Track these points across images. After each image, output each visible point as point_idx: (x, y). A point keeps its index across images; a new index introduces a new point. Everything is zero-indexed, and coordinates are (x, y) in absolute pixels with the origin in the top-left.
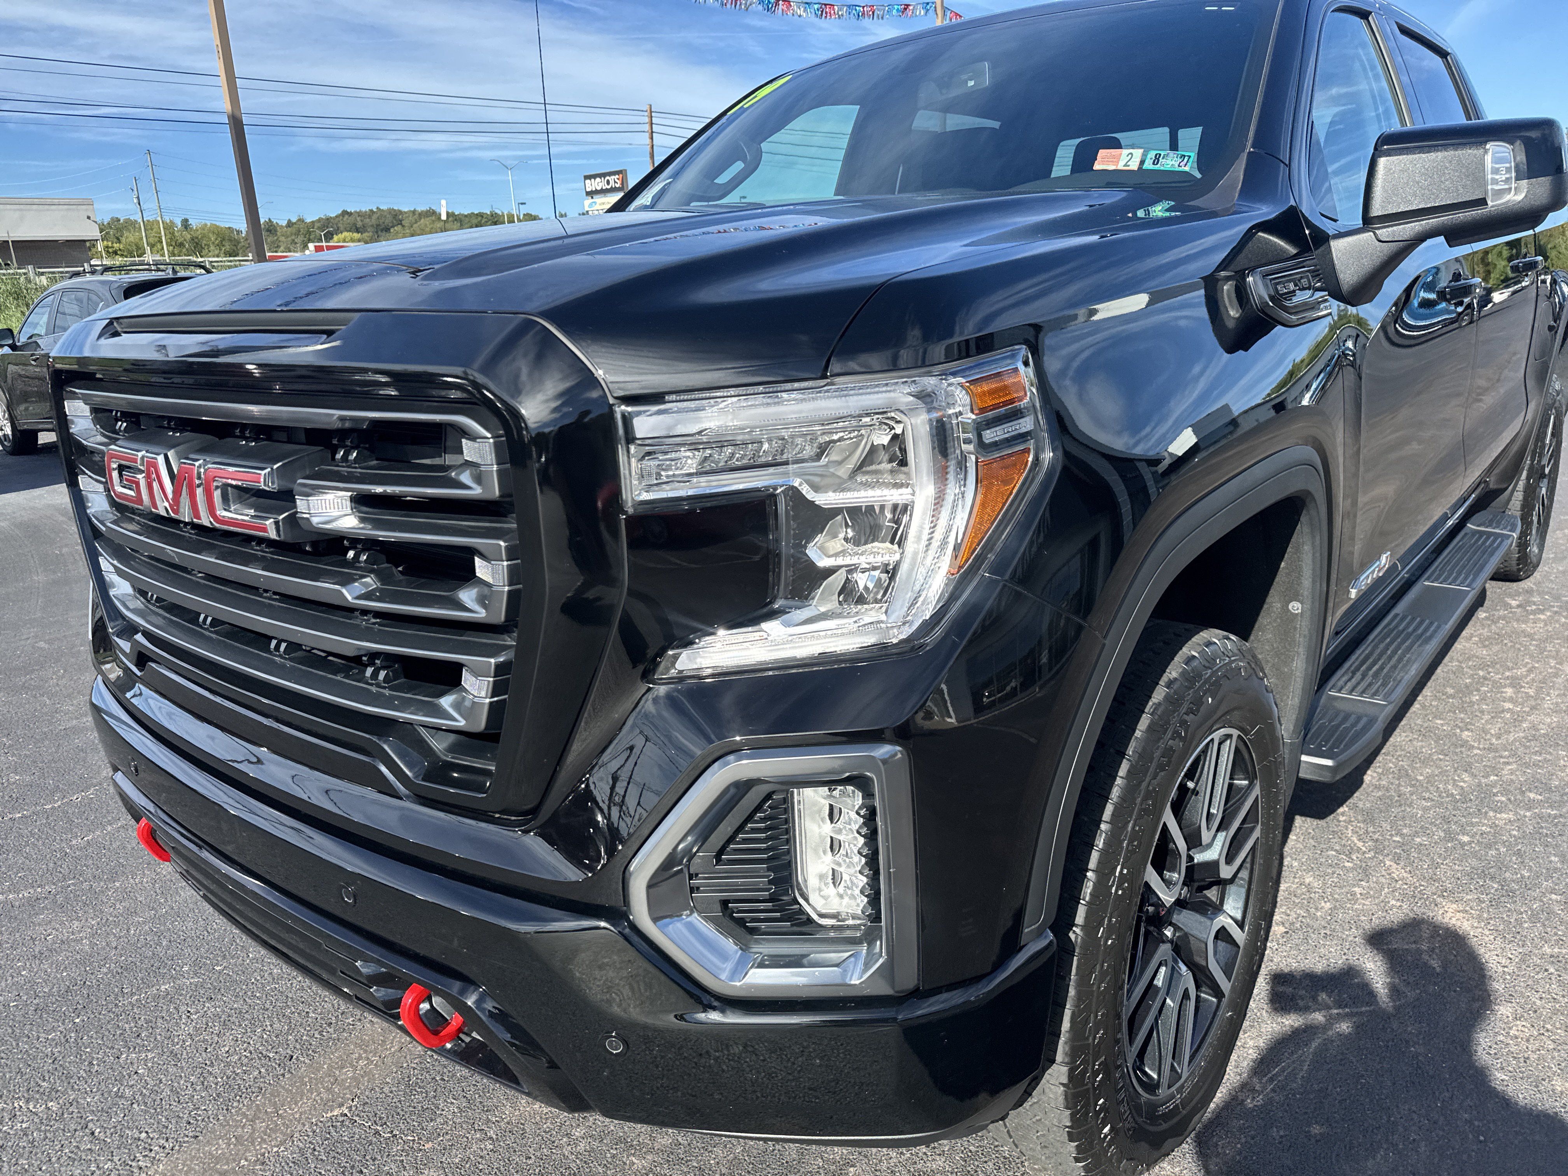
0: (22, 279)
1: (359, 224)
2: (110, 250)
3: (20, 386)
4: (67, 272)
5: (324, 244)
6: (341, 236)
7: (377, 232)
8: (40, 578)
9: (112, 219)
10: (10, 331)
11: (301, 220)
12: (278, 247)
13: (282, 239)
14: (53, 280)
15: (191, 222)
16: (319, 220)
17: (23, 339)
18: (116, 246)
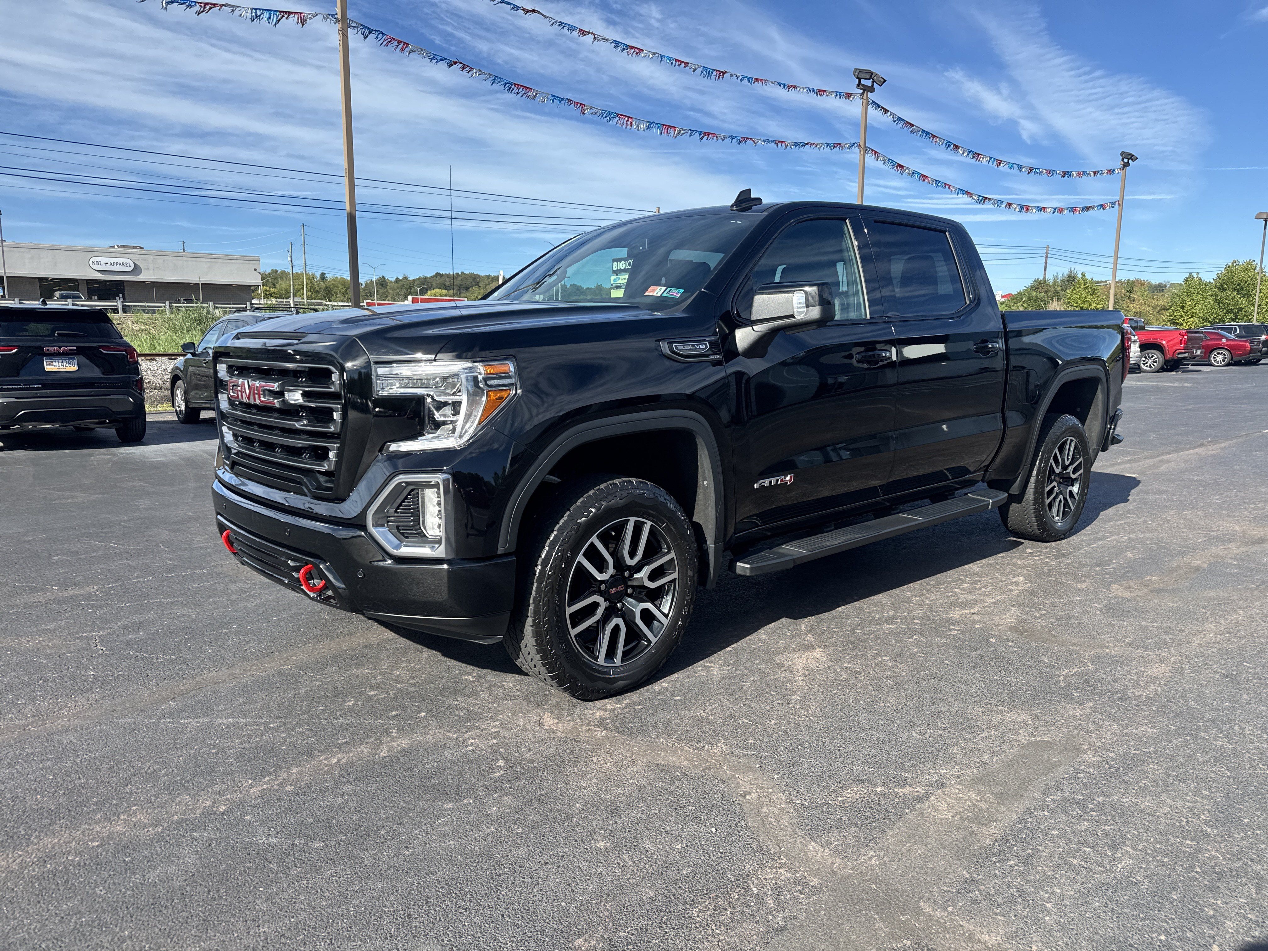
0: (205, 310)
1: (448, 283)
2: (268, 293)
3: (194, 381)
4: (233, 308)
5: (419, 297)
6: (433, 292)
7: (459, 290)
8: (192, 485)
9: (272, 270)
10: (193, 344)
11: (406, 278)
12: (387, 297)
13: (390, 291)
14: (225, 313)
15: (326, 275)
16: (419, 279)
17: (200, 350)
18: (272, 290)
